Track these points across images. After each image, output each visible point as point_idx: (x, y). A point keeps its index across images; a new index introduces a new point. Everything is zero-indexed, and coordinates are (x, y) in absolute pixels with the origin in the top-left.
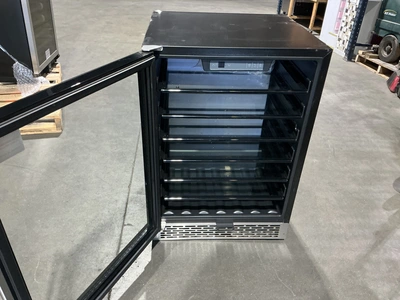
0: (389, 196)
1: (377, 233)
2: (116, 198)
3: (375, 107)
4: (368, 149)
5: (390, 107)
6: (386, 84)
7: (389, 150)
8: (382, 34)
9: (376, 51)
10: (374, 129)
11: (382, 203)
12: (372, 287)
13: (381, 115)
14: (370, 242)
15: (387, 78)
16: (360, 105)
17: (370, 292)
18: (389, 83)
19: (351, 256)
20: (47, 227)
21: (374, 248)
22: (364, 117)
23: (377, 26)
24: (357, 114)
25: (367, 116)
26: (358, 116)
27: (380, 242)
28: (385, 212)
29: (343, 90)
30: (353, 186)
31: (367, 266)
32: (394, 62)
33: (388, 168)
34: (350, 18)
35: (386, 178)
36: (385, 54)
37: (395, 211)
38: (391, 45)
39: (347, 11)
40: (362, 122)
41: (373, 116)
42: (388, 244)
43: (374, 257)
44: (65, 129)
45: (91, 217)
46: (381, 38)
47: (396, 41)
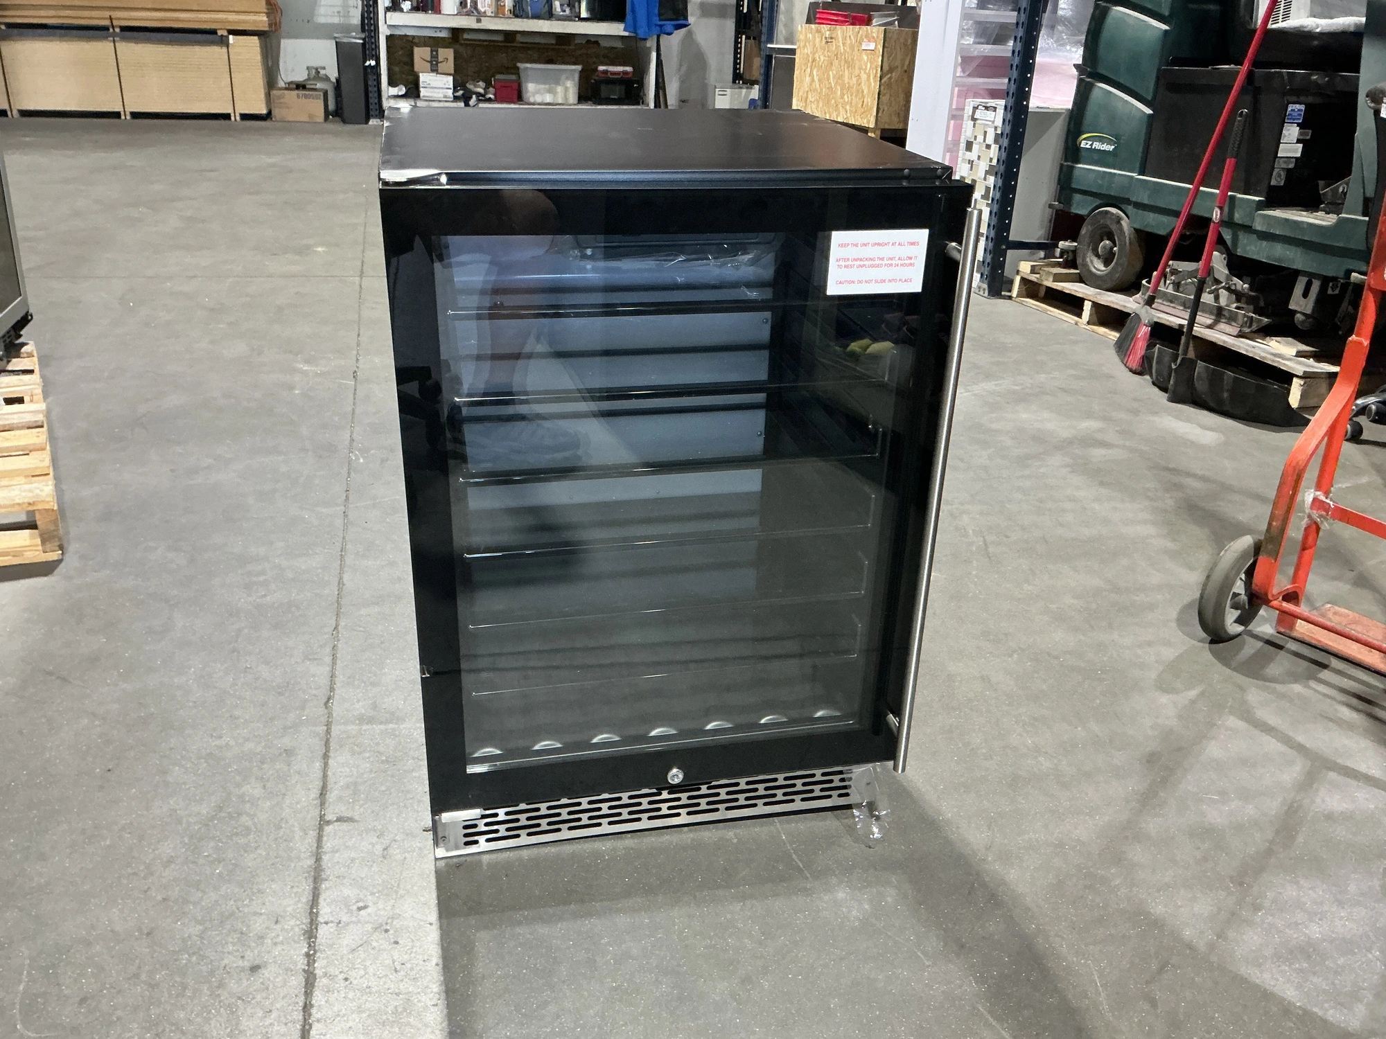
0: (1169, 654)
1: (1151, 759)
2: (286, 742)
3: (1089, 415)
4: (1086, 532)
5: (1136, 412)
6: (1112, 354)
7: (1149, 530)
8: (1080, 207)
9: (1071, 261)
10: (1099, 475)
11: (1153, 675)
12: (1158, 909)
13: (1111, 436)
14: (1134, 784)
15: (1114, 335)
16: (1046, 415)
17: (1157, 924)
18: (1122, 348)
19: (1083, 830)
20: (43, 857)
21: (1148, 800)
22: (1063, 446)
23: (1065, 185)
24: (1039, 438)
25: (1070, 442)
26: (1043, 444)
27: (1164, 781)
28: (1164, 699)
29: (988, 376)
30: (1060, 638)
31: (1137, 853)
32: (1129, 288)
33: (1156, 578)
34: (983, 166)
35: (1152, 607)
36: (1098, 266)
37: (1193, 693)
38: (1110, 237)
39: (969, 146)
40: (1057, 460)
41: (1089, 441)
42: (1189, 783)
43: (1152, 825)
44: (73, 547)
45: (204, 810)
46: (1080, 220)
47: (1125, 223)
